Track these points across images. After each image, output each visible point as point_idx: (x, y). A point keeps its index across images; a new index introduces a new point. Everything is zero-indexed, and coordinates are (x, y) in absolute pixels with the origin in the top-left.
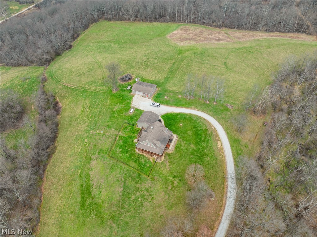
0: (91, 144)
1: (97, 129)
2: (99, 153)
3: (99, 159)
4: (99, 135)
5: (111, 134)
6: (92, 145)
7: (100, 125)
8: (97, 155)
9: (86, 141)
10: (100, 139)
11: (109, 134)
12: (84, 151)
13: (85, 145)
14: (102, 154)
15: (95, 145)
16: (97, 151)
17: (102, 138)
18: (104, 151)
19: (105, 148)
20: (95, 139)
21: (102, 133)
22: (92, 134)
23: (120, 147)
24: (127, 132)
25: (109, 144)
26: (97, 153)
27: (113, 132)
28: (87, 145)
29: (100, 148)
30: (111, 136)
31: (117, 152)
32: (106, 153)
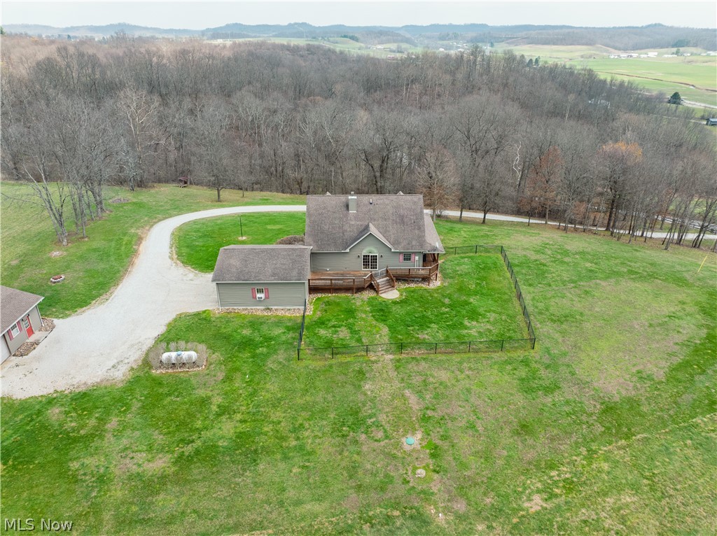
0: (531, 455)
1: (401, 490)
2: (548, 390)
3: (573, 374)
4: (445, 445)
5: (410, 386)
6: (539, 447)
7: (359, 487)
8: (568, 392)
9: (536, 504)
10: (472, 426)
11: (407, 392)
12: (605, 466)
13: (570, 486)
14: (542, 373)
15: (524, 429)
16: (549, 400)
17: (453, 419)
18: (523, 372)
19: (507, 378)
20: (487, 456)
21: (419, 435)
22: (462, 491)
23: (459, 329)
24: (353, 332)
25: (470, 369)
26: (558, 397)
27: (389, 380)
28: (554, 473)
29: (520, 400)
30: (417, 380)
31: (490, 331)
32: (525, 362)
